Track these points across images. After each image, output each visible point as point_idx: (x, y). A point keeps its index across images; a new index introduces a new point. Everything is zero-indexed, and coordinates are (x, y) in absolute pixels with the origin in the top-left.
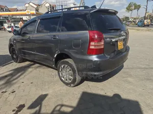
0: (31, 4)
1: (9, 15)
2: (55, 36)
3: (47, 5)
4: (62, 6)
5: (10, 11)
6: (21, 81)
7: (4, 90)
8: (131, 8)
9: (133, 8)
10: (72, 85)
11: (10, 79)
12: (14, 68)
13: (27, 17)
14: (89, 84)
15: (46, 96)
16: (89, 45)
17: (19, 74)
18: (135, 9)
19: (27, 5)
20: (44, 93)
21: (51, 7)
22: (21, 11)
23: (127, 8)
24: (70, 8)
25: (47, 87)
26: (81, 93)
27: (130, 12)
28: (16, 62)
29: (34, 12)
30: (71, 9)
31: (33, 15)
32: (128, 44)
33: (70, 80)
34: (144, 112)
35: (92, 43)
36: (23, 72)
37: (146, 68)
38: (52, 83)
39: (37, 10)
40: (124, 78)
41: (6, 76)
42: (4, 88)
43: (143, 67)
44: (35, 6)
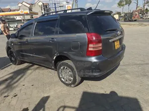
0: (24, 3)
1: (3, 16)
2: (53, 39)
3: (40, 4)
4: (55, 4)
5: (3, 12)
6: (22, 84)
7: (6, 94)
8: (122, 3)
9: (124, 3)
10: (72, 86)
11: (10, 82)
12: (13, 71)
13: (21, 17)
14: (88, 83)
15: (48, 98)
16: (88, 47)
17: (19, 77)
18: (126, 4)
19: (20, 5)
20: (46, 95)
21: (44, 6)
22: (14, 11)
23: (118, 4)
24: (66, 10)
25: (48, 88)
26: (82, 93)
27: (122, 7)
28: (15, 64)
29: (28, 11)
30: (68, 12)
31: (27, 14)
32: (124, 43)
33: (70, 81)
34: (144, 109)
35: (91, 45)
36: (22, 74)
37: (142, 64)
38: (53, 84)
39: (30, 9)
40: (121, 75)
41: (6, 80)
42: (6, 92)
43: (138, 63)
44: (29, 6)
